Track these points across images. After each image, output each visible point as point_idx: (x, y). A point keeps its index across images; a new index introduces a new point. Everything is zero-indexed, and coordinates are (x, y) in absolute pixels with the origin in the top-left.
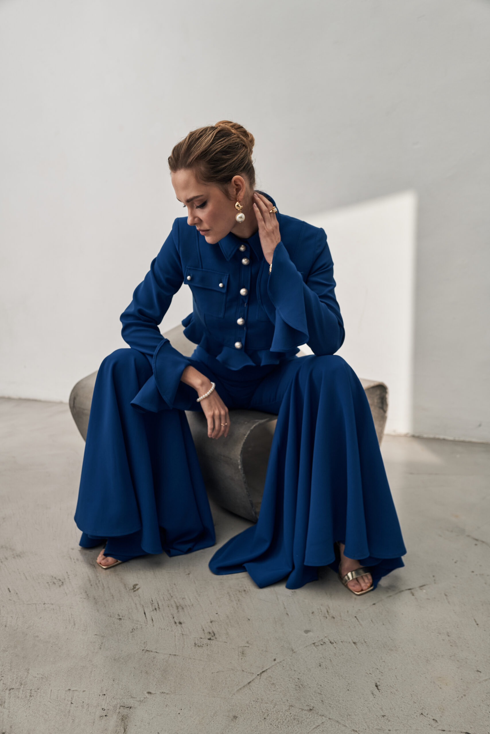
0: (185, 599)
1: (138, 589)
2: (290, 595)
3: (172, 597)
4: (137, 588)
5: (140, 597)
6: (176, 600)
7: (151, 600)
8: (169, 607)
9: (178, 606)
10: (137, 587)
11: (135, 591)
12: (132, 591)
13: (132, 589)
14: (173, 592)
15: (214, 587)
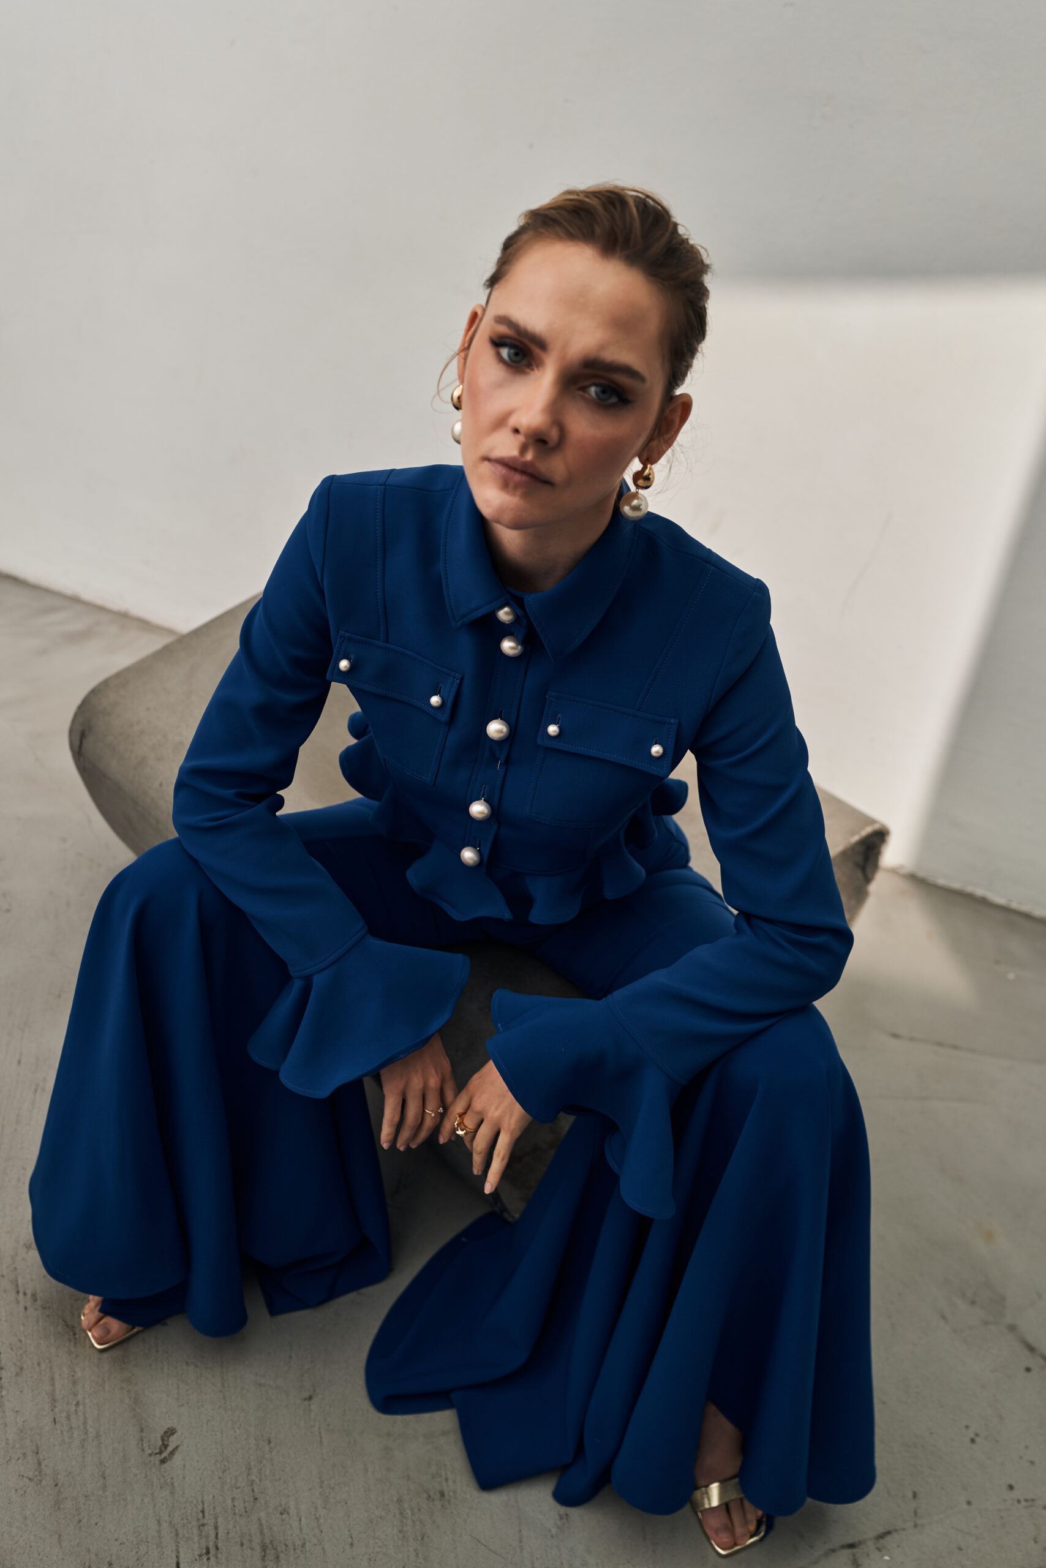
0: (288, 1514)
1: (172, 1453)
2: (554, 1531)
3: (256, 1499)
4: (170, 1449)
5: (172, 1493)
6: (263, 1515)
7: (200, 1507)
8: (242, 1545)
9: (267, 1547)
10: (173, 1442)
11: (163, 1461)
12: (158, 1457)
13: (158, 1451)
14: (260, 1481)
15: (366, 1470)
